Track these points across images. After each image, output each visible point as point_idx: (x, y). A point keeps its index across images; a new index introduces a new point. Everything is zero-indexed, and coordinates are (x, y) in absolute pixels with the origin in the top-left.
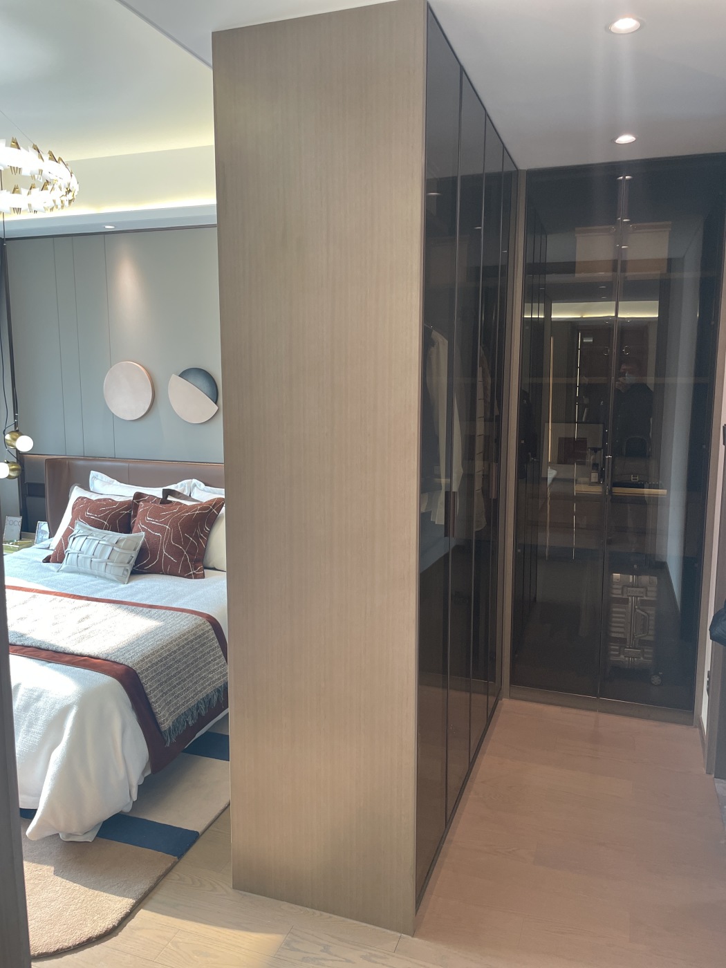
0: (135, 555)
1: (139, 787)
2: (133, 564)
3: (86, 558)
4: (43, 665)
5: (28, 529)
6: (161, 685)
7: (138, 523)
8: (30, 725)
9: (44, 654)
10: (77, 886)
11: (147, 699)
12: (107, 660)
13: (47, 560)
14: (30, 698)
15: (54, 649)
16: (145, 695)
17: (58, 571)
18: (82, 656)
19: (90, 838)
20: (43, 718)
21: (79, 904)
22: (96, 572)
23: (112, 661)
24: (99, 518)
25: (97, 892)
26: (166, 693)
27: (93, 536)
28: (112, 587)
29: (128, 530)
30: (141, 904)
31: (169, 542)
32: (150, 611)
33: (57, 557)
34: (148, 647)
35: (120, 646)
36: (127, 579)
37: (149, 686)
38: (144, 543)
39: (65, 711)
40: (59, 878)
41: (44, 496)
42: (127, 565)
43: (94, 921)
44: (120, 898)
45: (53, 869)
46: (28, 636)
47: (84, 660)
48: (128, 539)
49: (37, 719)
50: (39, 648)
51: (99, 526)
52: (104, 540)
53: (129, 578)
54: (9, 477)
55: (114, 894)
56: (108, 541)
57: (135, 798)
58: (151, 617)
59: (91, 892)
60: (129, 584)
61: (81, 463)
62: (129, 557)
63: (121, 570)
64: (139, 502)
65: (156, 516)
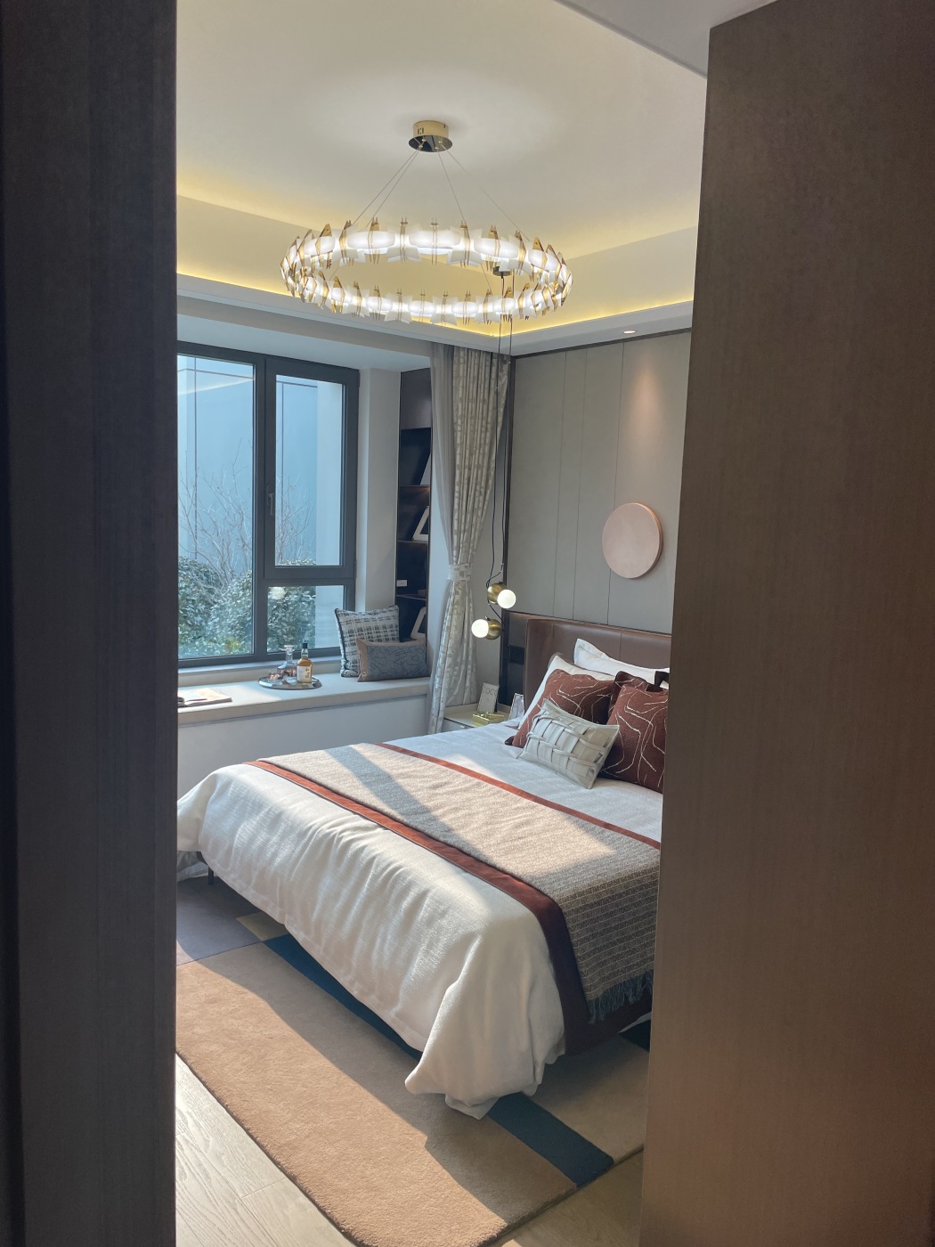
0: (604, 753)
1: (547, 1067)
2: (602, 764)
3: (547, 747)
4: (459, 873)
5: (504, 700)
6: (594, 936)
7: (616, 713)
8: (430, 946)
9: (463, 859)
10: (446, 1174)
11: (572, 950)
12: (531, 886)
13: (510, 742)
14: (435, 910)
15: (476, 855)
16: (570, 946)
17: (517, 758)
18: (503, 872)
19: (478, 1114)
20: (444, 939)
21: (441, 1200)
22: (557, 767)
23: (535, 888)
24: (572, 699)
25: (466, 1192)
26: (600, 949)
27: (559, 720)
28: (571, 789)
29: (602, 717)
30: (515, 1233)
31: (650, 743)
32: (603, 832)
33: (518, 741)
34: (584, 881)
35: (552, 871)
36: (591, 783)
37: (576, 934)
38: (617, 739)
39: (467, 939)
40: (429, 1155)
41: (522, 662)
42: (594, 765)
43: (451, 1231)
44: (492, 1213)
45: (426, 1138)
46: (456, 832)
47: (505, 879)
48: (598, 730)
49: (438, 940)
50: (461, 851)
51: (571, 709)
52: (571, 728)
53: (595, 782)
54: (488, 637)
55: (484, 1204)
56: (574, 730)
57: (539, 1080)
58: (602, 840)
59: (459, 1189)
60: (592, 790)
61: (567, 627)
62: (597, 755)
63: (585, 769)
64: (621, 685)
65: (638, 705)
